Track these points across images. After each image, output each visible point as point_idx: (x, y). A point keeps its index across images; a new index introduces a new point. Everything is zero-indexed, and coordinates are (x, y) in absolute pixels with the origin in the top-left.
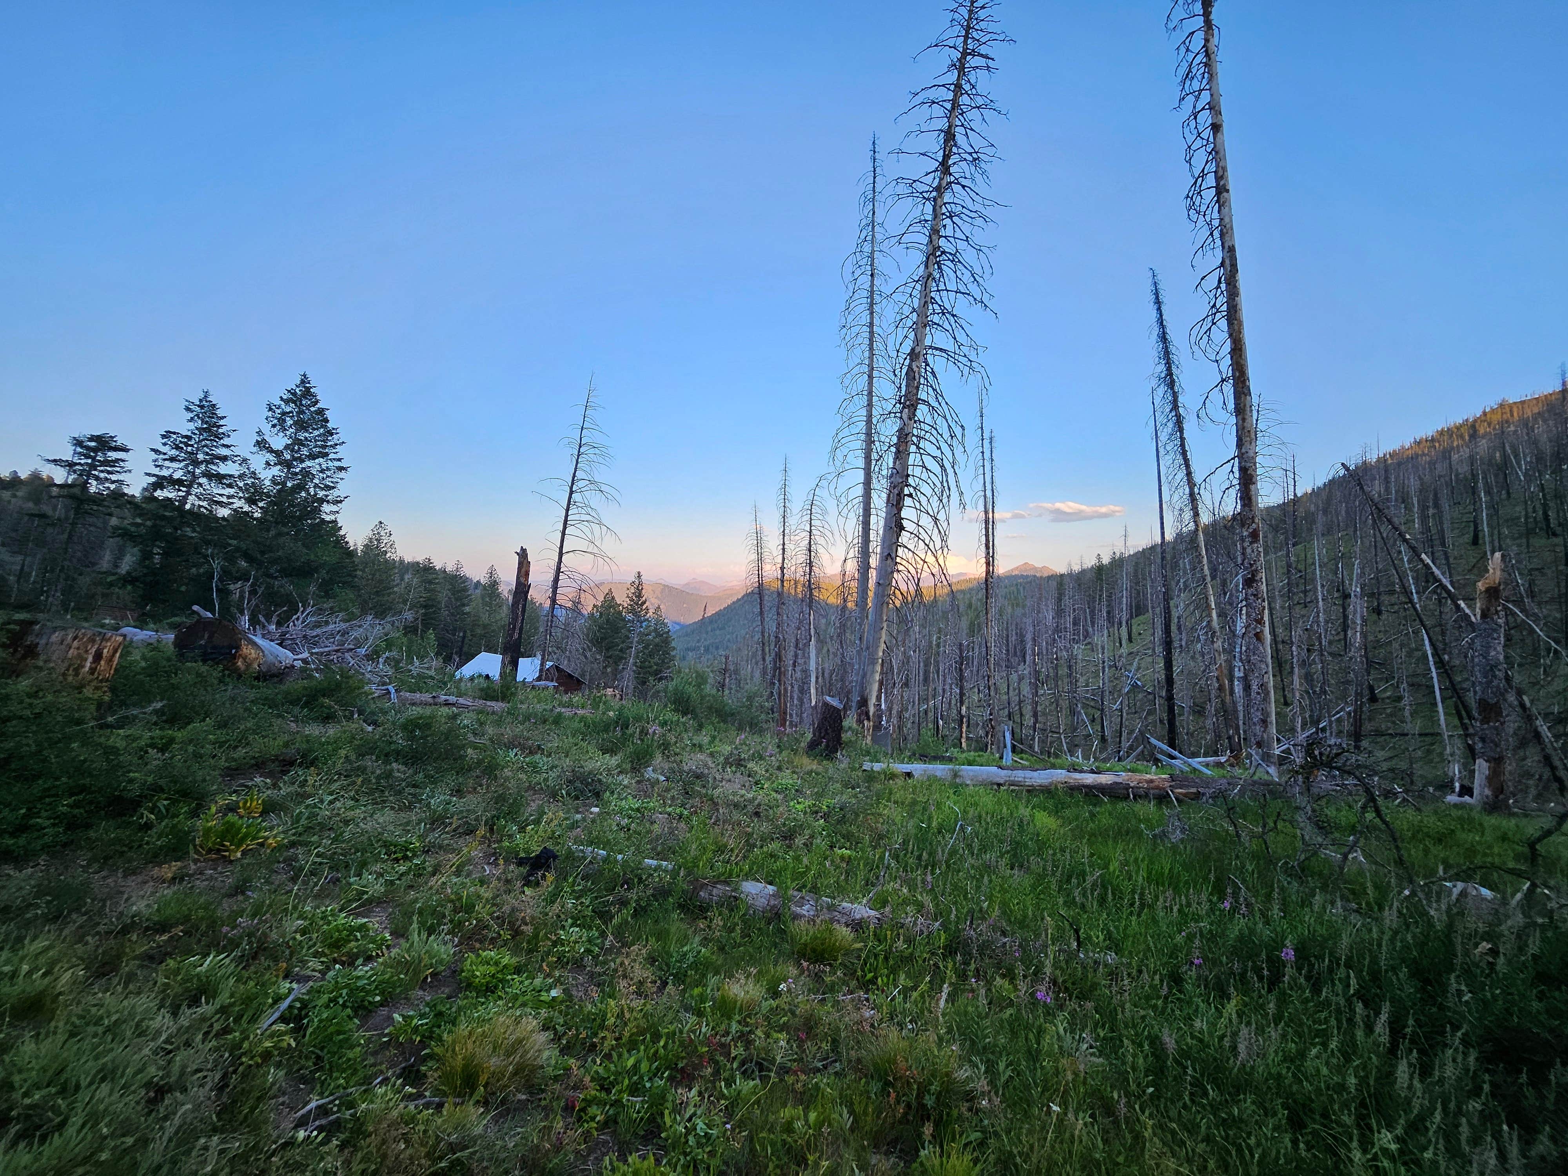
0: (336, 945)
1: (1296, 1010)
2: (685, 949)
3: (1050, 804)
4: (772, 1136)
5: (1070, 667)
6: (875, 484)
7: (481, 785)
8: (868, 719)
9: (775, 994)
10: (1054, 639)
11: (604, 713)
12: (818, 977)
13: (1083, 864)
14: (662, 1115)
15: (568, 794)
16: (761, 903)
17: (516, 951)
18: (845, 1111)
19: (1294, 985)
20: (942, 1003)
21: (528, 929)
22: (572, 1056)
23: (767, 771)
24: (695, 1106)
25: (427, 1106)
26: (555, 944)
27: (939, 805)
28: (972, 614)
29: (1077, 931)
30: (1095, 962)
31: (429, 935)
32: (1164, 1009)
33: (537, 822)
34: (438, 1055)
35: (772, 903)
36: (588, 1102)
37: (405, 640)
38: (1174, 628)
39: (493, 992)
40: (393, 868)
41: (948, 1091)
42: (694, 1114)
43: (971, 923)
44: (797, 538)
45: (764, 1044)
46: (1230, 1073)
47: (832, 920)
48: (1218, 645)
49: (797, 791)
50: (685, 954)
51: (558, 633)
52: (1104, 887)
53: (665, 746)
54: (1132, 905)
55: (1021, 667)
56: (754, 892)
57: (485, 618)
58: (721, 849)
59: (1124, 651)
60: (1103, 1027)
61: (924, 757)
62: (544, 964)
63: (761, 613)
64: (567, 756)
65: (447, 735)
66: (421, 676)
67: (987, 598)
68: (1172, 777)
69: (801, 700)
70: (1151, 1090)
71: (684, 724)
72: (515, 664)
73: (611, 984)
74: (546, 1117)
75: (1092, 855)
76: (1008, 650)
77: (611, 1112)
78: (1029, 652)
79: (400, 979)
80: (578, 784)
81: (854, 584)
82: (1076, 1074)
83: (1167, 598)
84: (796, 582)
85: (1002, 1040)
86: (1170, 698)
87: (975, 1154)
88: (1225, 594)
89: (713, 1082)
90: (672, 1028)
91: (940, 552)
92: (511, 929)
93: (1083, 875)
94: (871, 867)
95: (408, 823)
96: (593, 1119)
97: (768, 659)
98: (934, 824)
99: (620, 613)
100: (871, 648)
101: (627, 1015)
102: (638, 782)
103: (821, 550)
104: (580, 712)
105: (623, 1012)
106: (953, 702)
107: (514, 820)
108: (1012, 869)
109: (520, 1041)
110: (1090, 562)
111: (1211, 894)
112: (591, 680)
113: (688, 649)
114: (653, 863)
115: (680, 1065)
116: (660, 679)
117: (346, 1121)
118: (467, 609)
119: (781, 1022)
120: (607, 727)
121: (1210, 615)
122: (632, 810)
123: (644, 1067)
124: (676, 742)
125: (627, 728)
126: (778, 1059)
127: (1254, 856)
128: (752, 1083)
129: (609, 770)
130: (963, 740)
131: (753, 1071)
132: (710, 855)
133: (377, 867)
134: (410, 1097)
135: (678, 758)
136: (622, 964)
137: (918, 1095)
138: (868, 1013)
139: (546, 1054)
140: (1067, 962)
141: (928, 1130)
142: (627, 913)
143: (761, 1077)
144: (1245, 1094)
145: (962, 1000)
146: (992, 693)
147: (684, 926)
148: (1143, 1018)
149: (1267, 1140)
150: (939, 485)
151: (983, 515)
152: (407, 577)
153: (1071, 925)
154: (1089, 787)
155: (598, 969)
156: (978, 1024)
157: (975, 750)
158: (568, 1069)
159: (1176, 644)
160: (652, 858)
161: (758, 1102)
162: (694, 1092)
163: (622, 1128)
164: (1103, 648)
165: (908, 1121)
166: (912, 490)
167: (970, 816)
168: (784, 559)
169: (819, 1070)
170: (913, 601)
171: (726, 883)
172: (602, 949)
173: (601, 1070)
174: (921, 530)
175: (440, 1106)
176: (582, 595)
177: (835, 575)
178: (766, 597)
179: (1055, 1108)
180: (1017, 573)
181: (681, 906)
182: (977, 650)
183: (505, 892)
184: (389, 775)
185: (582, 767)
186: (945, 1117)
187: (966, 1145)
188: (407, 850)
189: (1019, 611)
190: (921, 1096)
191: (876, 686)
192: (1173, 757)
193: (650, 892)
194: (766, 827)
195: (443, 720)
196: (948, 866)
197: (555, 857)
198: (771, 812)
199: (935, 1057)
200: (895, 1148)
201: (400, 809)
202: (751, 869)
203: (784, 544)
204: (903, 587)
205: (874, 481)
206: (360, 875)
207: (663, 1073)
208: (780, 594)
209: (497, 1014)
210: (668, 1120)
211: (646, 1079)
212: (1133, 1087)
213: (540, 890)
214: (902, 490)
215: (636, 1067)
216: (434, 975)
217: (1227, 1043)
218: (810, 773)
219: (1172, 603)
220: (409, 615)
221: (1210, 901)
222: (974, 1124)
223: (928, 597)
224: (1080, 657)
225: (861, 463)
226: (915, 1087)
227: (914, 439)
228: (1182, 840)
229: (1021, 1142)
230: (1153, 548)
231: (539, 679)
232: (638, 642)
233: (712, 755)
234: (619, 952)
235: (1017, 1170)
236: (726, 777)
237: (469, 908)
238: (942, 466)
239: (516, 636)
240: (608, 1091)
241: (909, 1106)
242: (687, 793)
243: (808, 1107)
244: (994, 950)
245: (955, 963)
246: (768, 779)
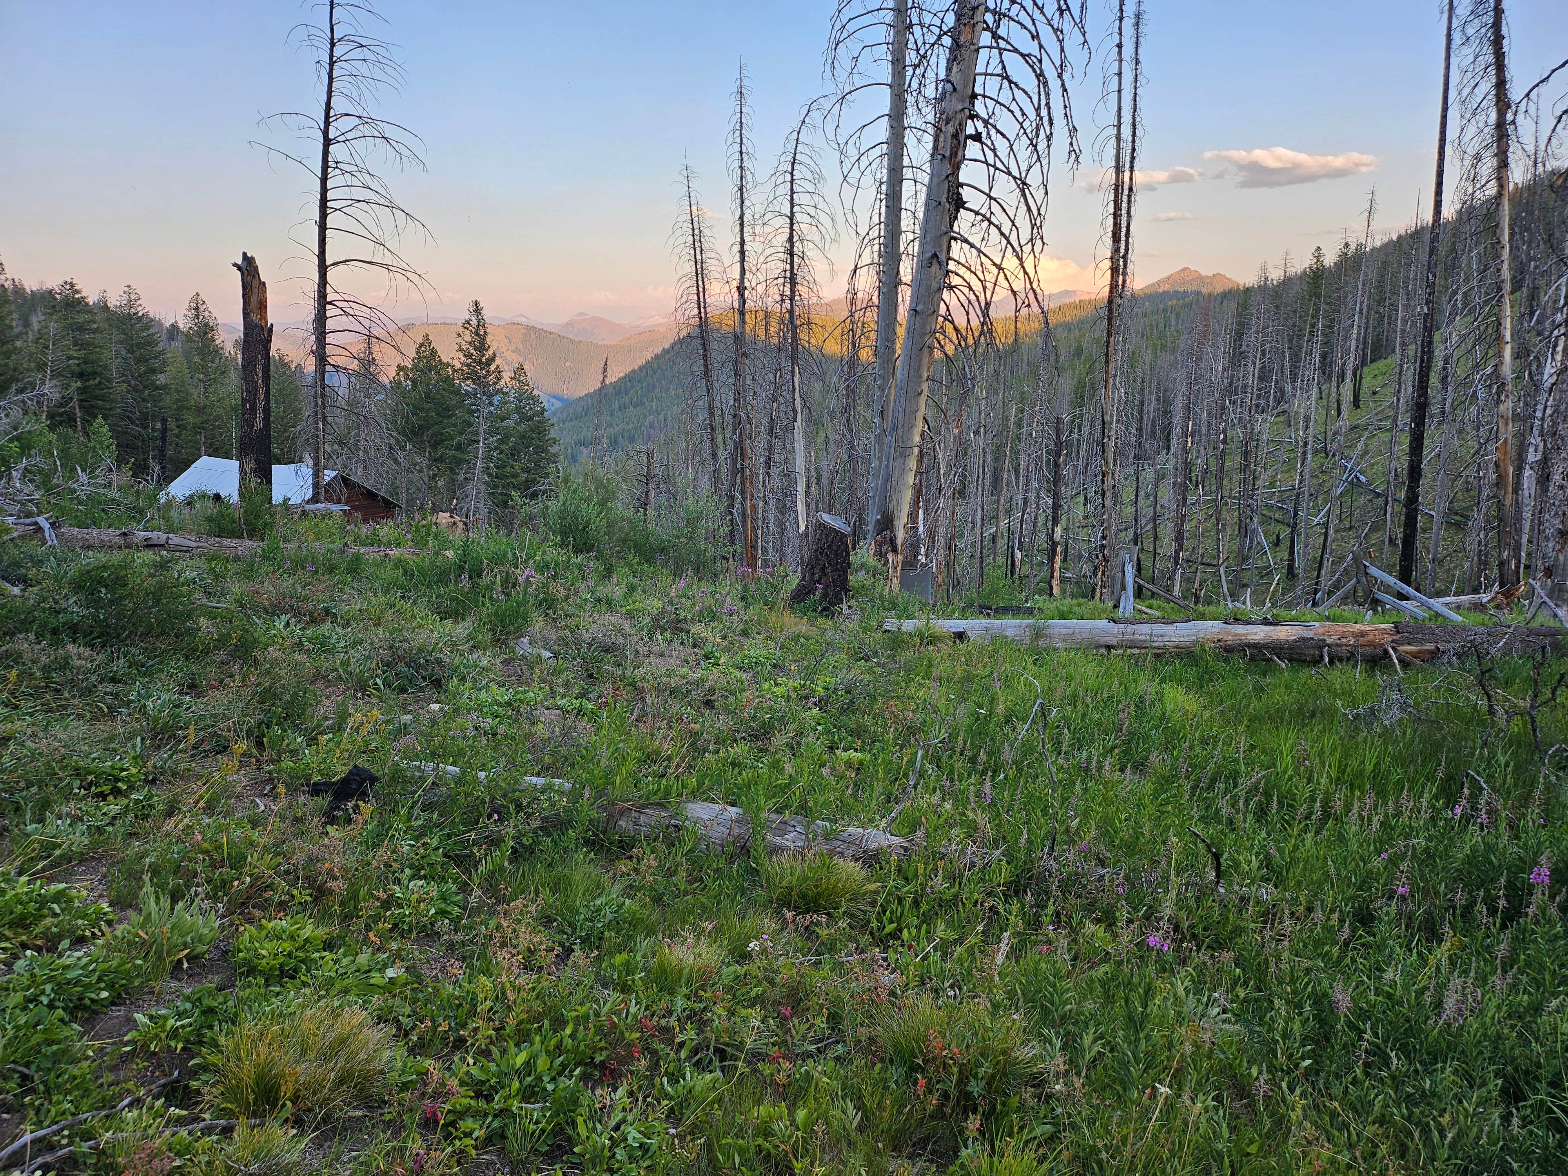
0: (22, 923)
1: (1539, 951)
2: (598, 902)
3: (1192, 673)
4: (741, 1141)
5: (1246, 455)
6: (912, 118)
7: (231, 676)
8: (895, 551)
9: (743, 957)
10: (1223, 408)
11: (437, 554)
12: (809, 932)
13: (1236, 761)
14: (574, 1124)
15: (388, 685)
16: (718, 832)
17: (325, 916)
18: (851, 1106)
19: (1542, 917)
20: (1000, 959)
21: (338, 886)
22: (431, 1057)
23: (724, 638)
24: (624, 1109)
25: (208, 1131)
26: (386, 904)
27: (1008, 682)
28: (1081, 367)
29: (1217, 857)
30: (1242, 899)
31: (174, 902)
32: (1340, 959)
33: (339, 728)
34: (215, 1065)
35: (736, 831)
36: (462, 1114)
37: (53, 437)
38: (1434, 380)
39: (293, 977)
40: (98, 808)
41: (1005, 1074)
42: (624, 1121)
43: (1052, 848)
44: (767, 229)
45: (726, 1024)
46: (1426, 1037)
47: (832, 853)
48: (1507, 406)
49: (775, 666)
50: (599, 910)
51: (338, 420)
52: (1267, 795)
53: (548, 604)
54: (1308, 817)
55: (1162, 457)
56: (706, 817)
57: (197, 395)
58: (650, 757)
59: (1344, 423)
60: (1246, 984)
61: (985, 610)
62: (371, 935)
63: (707, 372)
64: (377, 624)
65: (157, 595)
66: (93, 500)
67: (1109, 334)
68: (1398, 628)
69: (781, 525)
70: (1308, 1062)
71: (580, 567)
72: (267, 477)
73: (482, 956)
74: (396, 1134)
75: (1253, 747)
76: (1140, 430)
77: (495, 1124)
78: (1177, 431)
79: (135, 967)
80: (401, 667)
81: (872, 316)
82: (1197, 1046)
83: (1430, 326)
84: (767, 315)
85: (1089, 1006)
86: (1412, 500)
87: (1041, 1151)
88: (1532, 314)
89: (651, 1078)
90: (582, 1010)
91: (1027, 248)
92: (311, 886)
93: (1234, 776)
94: (896, 776)
95: (112, 739)
96: (468, 1135)
97: (722, 454)
98: (1000, 709)
99: (448, 380)
100: (899, 429)
101: (511, 996)
102: (506, 662)
103: (811, 252)
104: (394, 553)
105: (503, 993)
106: (1041, 520)
107: (296, 728)
108: (1122, 770)
109: (343, 1041)
110: (1301, 263)
111: (1436, 797)
112: (411, 501)
113: (580, 443)
114: (540, 781)
115: (598, 1059)
116: (534, 496)
117: (84, 1154)
118: (161, 379)
119: (753, 994)
120: (442, 577)
121: (1500, 355)
122: (500, 705)
123: (542, 1063)
124: (567, 597)
125: (480, 576)
126: (749, 1044)
127: (1514, 742)
128: (709, 1077)
129: (454, 644)
130: (1055, 583)
131: (711, 1061)
132: (632, 766)
133: (71, 807)
134: (180, 1122)
135: (572, 622)
136: (498, 927)
137: (959, 1082)
138: (886, 978)
139: (387, 1054)
140: (1198, 900)
141: (973, 1123)
142: (501, 856)
143: (723, 1068)
144: (1445, 1062)
145: (1031, 956)
146: (1108, 502)
147: (595, 871)
148: (1308, 971)
149: (1466, 1117)
150: (1032, 114)
151: (1111, 175)
152: (36, 321)
153: (1209, 847)
154: (1257, 647)
155: (459, 937)
156: (1054, 986)
157: (1073, 596)
158: (424, 1074)
159: (1435, 409)
160: (538, 775)
161: (720, 1100)
162: (621, 1092)
163: (514, 1144)
164: (1307, 420)
165: (944, 1115)
166: (980, 125)
167: (1058, 695)
168: (743, 271)
169: (810, 1055)
170: (977, 343)
171: (660, 805)
172: (465, 909)
173: (474, 1071)
174: (995, 207)
175: (227, 1131)
176: (375, 348)
177: (837, 301)
178: (715, 345)
179: (1163, 1090)
180: (1166, 287)
181: (587, 842)
182: (1086, 430)
183: (295, 835)
184: (64, 665)
185: (406, 640)
186: (998, 1107)
187: (1027, 1143)
188: (117, 780)
189: (1165, 359)
190: (963, 1080)
191: (908, 495)
192: (1403, 597)
193: (536, 824)
194: (724, 723)
195: (145, 570)
196: (1020, 770)
197: (373, 779)
198: (732, 699)
199: (986, 1030)
200: (924, 1148)
201: (95, 718)
202: (700, 784)
203: (742, 243)
204: (960, 320)
205: (911, 110)
206: (41, 820)
207: (571, 1071)
208: (738, 338)
209: (304, 1007)
210: (582, 1129)
211: (546, 1079)
212: (1282, 1059)
213: (354, 829)
214: (962, 126)
215: (529, 1065)
216: (190, 958)
217: (1427, 998)
218: (796, 638)
219: (1437, 337)
220: (51, 390)
221: (1433, 807)
222: (1041, 1115)
223: (1003, 336)
224: (1265, 437)
225: (885, 73)
226: (955, 1070)
227: (989, 18)
228: (1400, 721)
229: (1108, 1132)
230: (1417, 234)
231: (315, 499)
232: (488, 432)
233: (630, 615)
234: (492, 913)
235: (1101, 1169)
236: (655, 649)
237: (237, 862)
238: (1039, 74)
239: (259, 423)
240: (489, 1099)
241: (946, 1095)
242: (591, 676)
243: (794, 1104)
244: (1085, 886)
245: (1023, 906)
246: (727, 650)
